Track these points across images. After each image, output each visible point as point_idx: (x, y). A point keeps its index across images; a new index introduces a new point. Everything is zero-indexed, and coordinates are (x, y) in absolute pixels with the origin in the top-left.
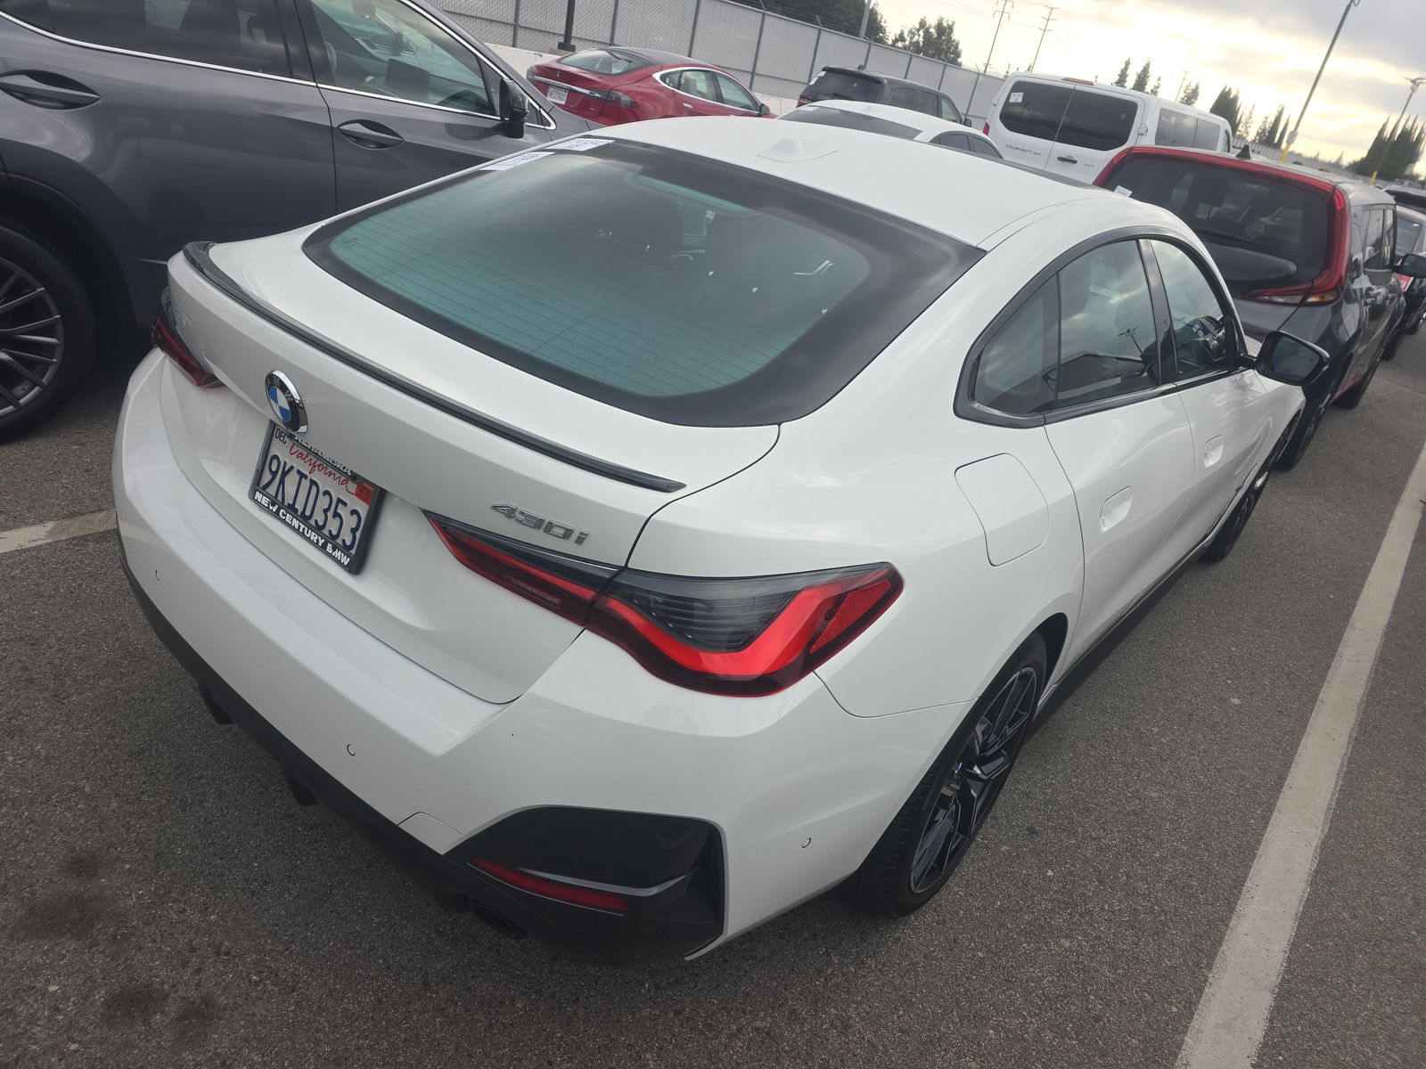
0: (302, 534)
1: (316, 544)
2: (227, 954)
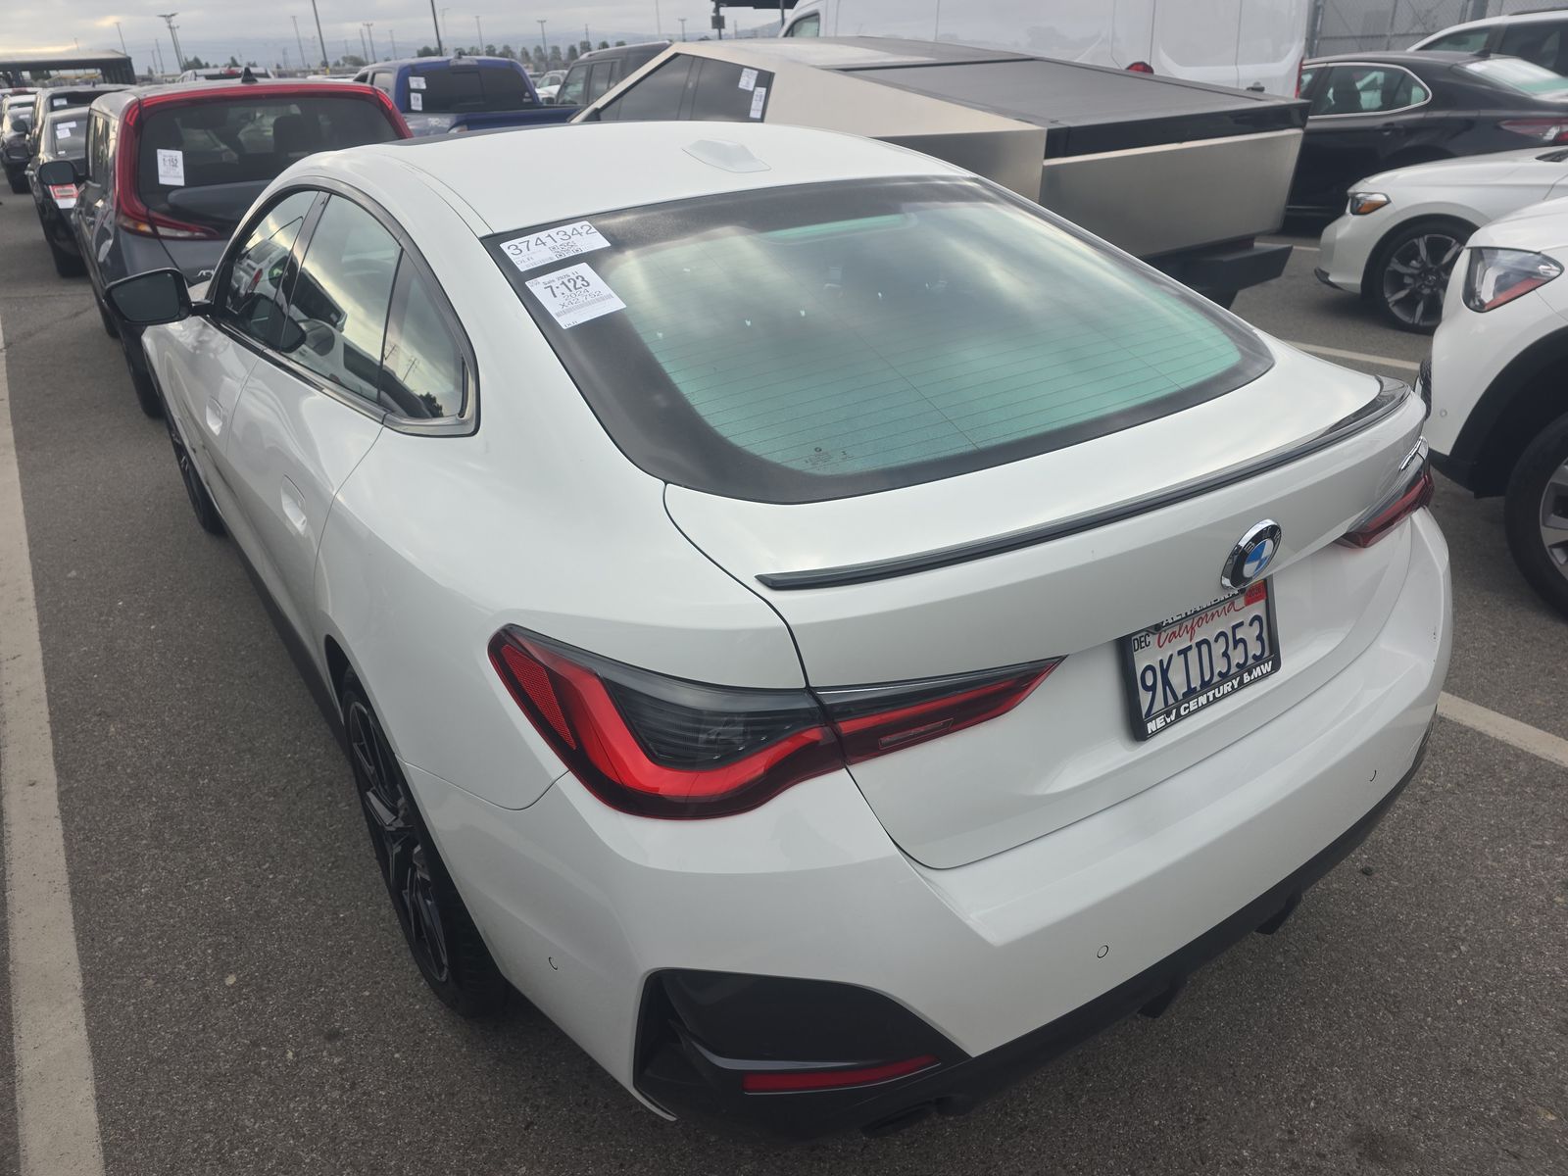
0: (1216, 700)
1: (1234, 690)
2: (1290, 1132)
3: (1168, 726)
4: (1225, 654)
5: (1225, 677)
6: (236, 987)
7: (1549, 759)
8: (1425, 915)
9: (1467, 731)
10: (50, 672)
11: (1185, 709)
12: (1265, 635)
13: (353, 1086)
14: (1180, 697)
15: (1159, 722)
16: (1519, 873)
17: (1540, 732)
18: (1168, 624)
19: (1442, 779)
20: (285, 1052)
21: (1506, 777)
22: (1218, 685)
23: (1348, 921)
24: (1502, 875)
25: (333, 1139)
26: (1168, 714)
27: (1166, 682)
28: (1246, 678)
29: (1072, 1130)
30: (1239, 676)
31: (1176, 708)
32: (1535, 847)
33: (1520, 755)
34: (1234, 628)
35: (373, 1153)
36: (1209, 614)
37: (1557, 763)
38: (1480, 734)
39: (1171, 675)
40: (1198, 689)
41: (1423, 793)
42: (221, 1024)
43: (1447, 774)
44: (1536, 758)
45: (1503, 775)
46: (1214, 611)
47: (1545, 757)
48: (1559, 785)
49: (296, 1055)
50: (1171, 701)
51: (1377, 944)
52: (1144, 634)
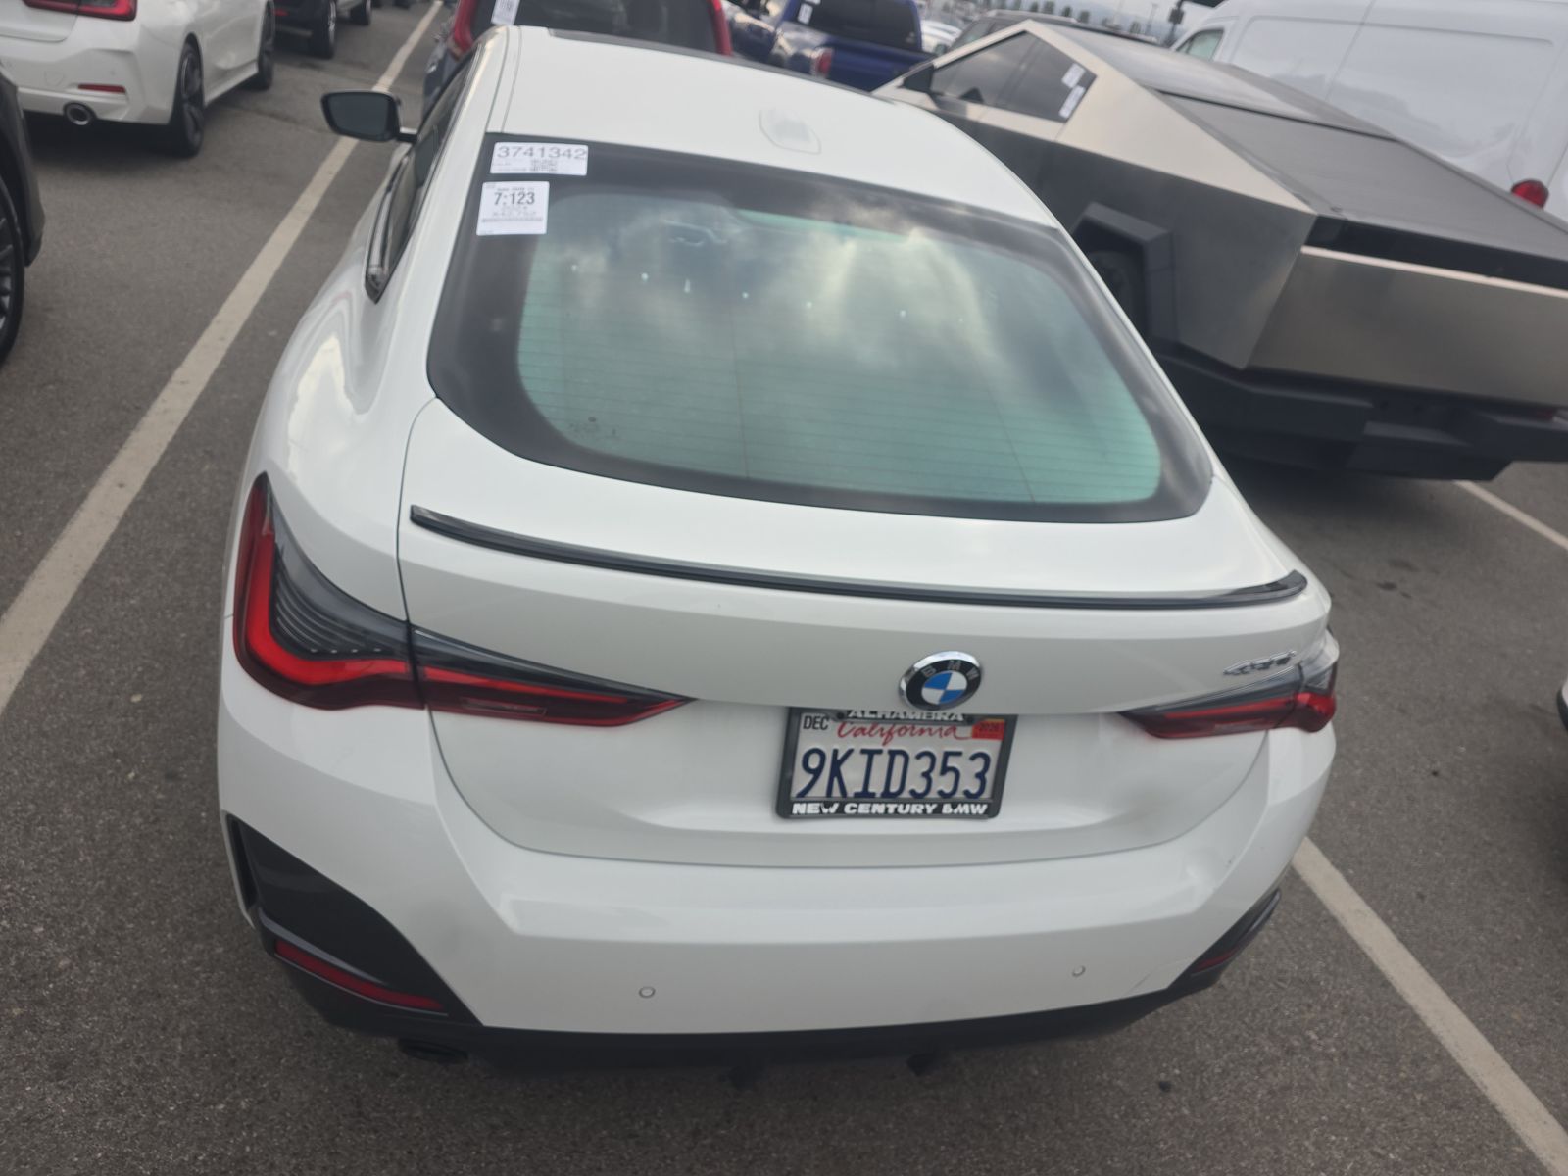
3: (821, 816)
4: (926, 775)
5: (917, 797)
6: (138, 706)
7: (1472, 1077)
8: (1189, 1156)
9: (1404, 1008)
10: (199, 404)
11: (852, 808)
12: (989, 776)
13: (157, 821)
14: (850, 794)
15: (813, 809)
16: (1330, 1169)
17: (1488, 1048)
18: (855, 718)
19: (1330, 1041)
20: (130, 772)
21: (1405, 1072)
22: (905, 802)
23: (1102, 1121)
24: (1310, 1161)
25: (111, 853)
26: (828, 805)
27: (836, 772)
28: (947, 809)
29: (673, 1160)
30: (941, 804)
31: (838, 803)
32: (1374, 1153)
33: (1443, 1057)
34: (947, 754)
35: (129, 879)
36: (918, 728)
37: (1479, 1085)
38: (1416, 1017)
39: (844, 769)
40: (878, 795)
41: (1296, 1043)
42: (105, 728)
43: (1339, 1038)
44: (1459, 1070)
45: (1404, 1068)
46: (926, 727)
47: (1469, 1074)
48: (1461, 1109)
49: (136, 777)
50: (836, 792)
51: (1112, 1157)
52: (822, 716)
